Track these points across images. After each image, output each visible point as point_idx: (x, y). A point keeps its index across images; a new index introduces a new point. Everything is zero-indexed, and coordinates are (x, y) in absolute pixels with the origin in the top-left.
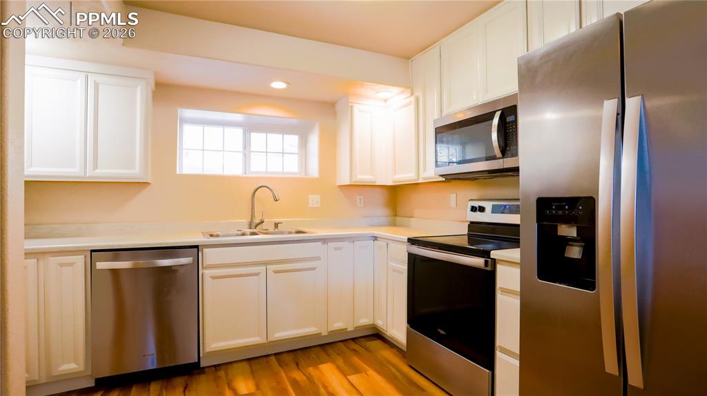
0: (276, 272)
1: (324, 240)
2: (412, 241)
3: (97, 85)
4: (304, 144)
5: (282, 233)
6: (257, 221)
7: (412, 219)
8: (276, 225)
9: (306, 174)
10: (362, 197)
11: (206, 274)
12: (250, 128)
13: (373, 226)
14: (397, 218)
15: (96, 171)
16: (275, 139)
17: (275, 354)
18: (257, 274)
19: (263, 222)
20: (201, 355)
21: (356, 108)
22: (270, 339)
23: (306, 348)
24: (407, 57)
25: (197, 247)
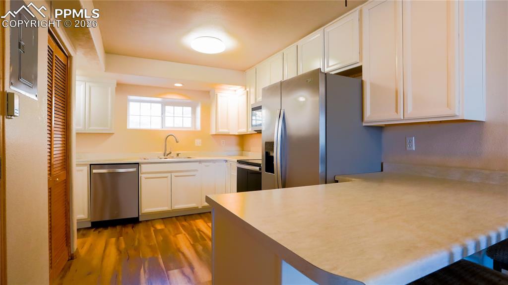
0: (176, 176)
1: (200, 162)
2: (239, 162)
3: (90, 88)
4: (194, 112)
5: (180, 158)
6: (168, 152)
7: (250, 152)
8: (178, 155)
9: (195, 128)
10: (224, 141)
11: (142, 176)
12: (164, 104)
13: (229, 156)
14: (244, 152)
15: (91, 128)
16: (178, 109)
17: (176, 217)
18: (166, 177)
19: (171, 153)
20: (140, 214)
21: (219, 95)
22: (173, 208)
23: (191, 215)
24: (243, 71)
25: (138, 163)
